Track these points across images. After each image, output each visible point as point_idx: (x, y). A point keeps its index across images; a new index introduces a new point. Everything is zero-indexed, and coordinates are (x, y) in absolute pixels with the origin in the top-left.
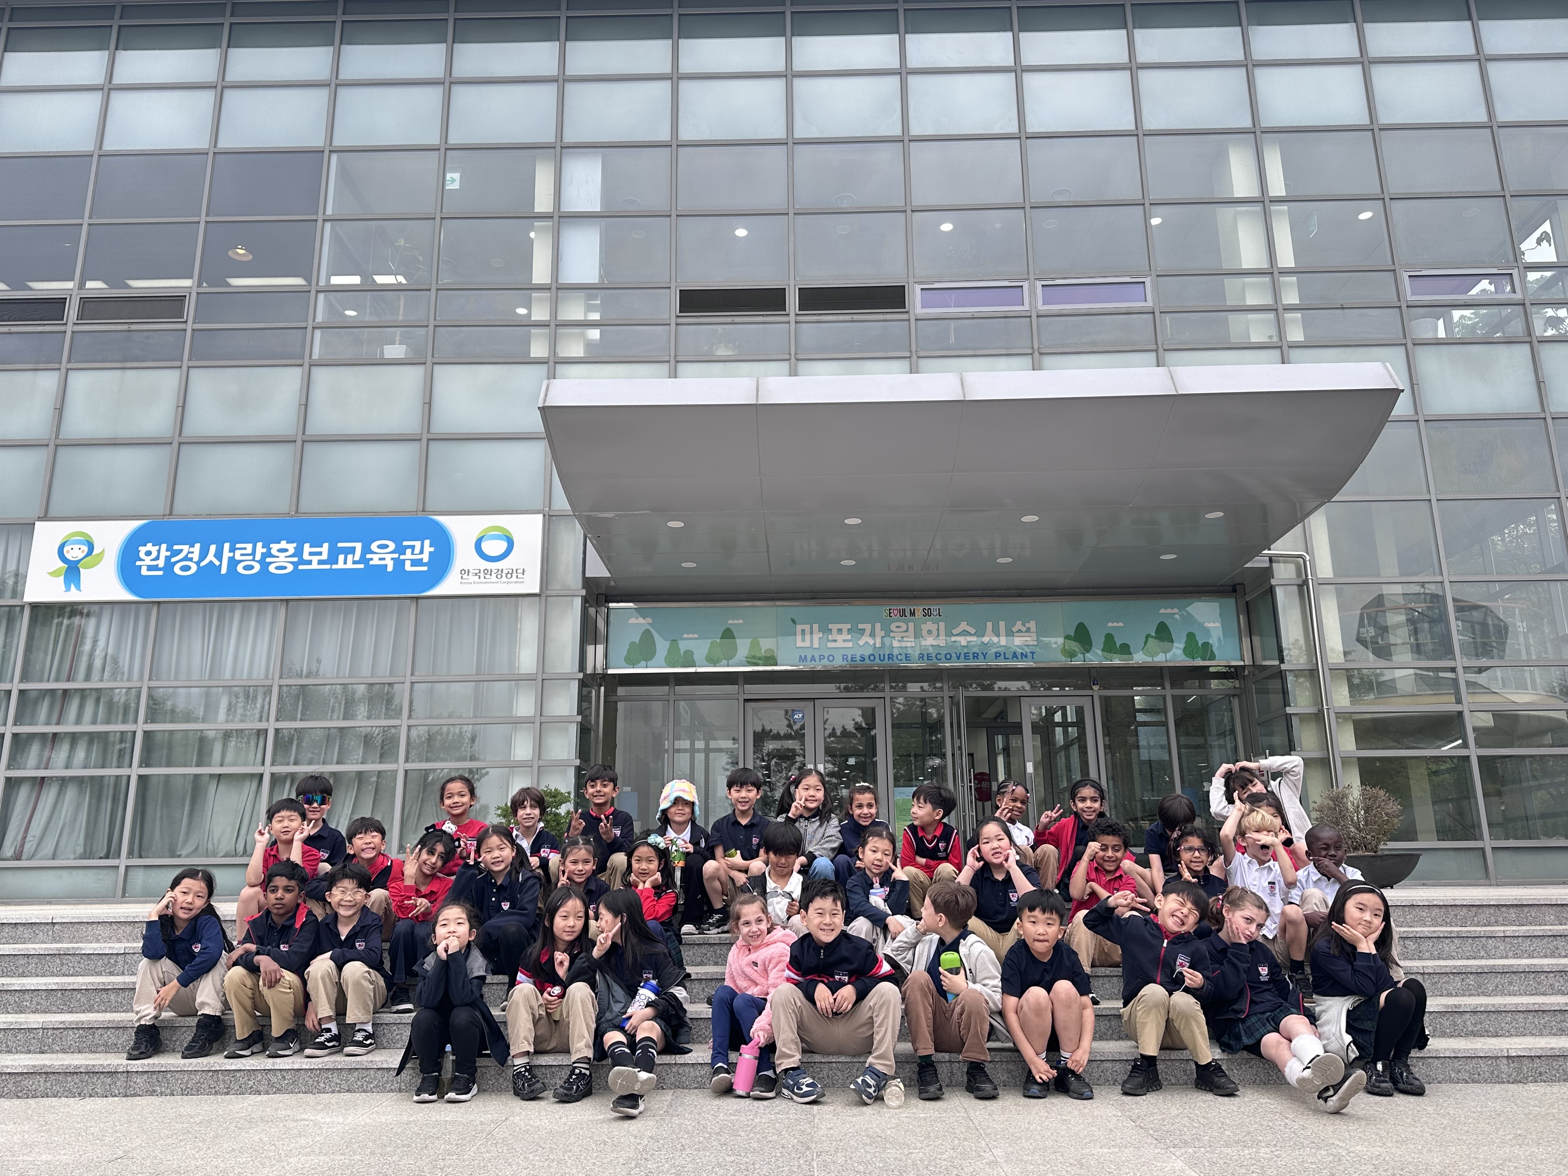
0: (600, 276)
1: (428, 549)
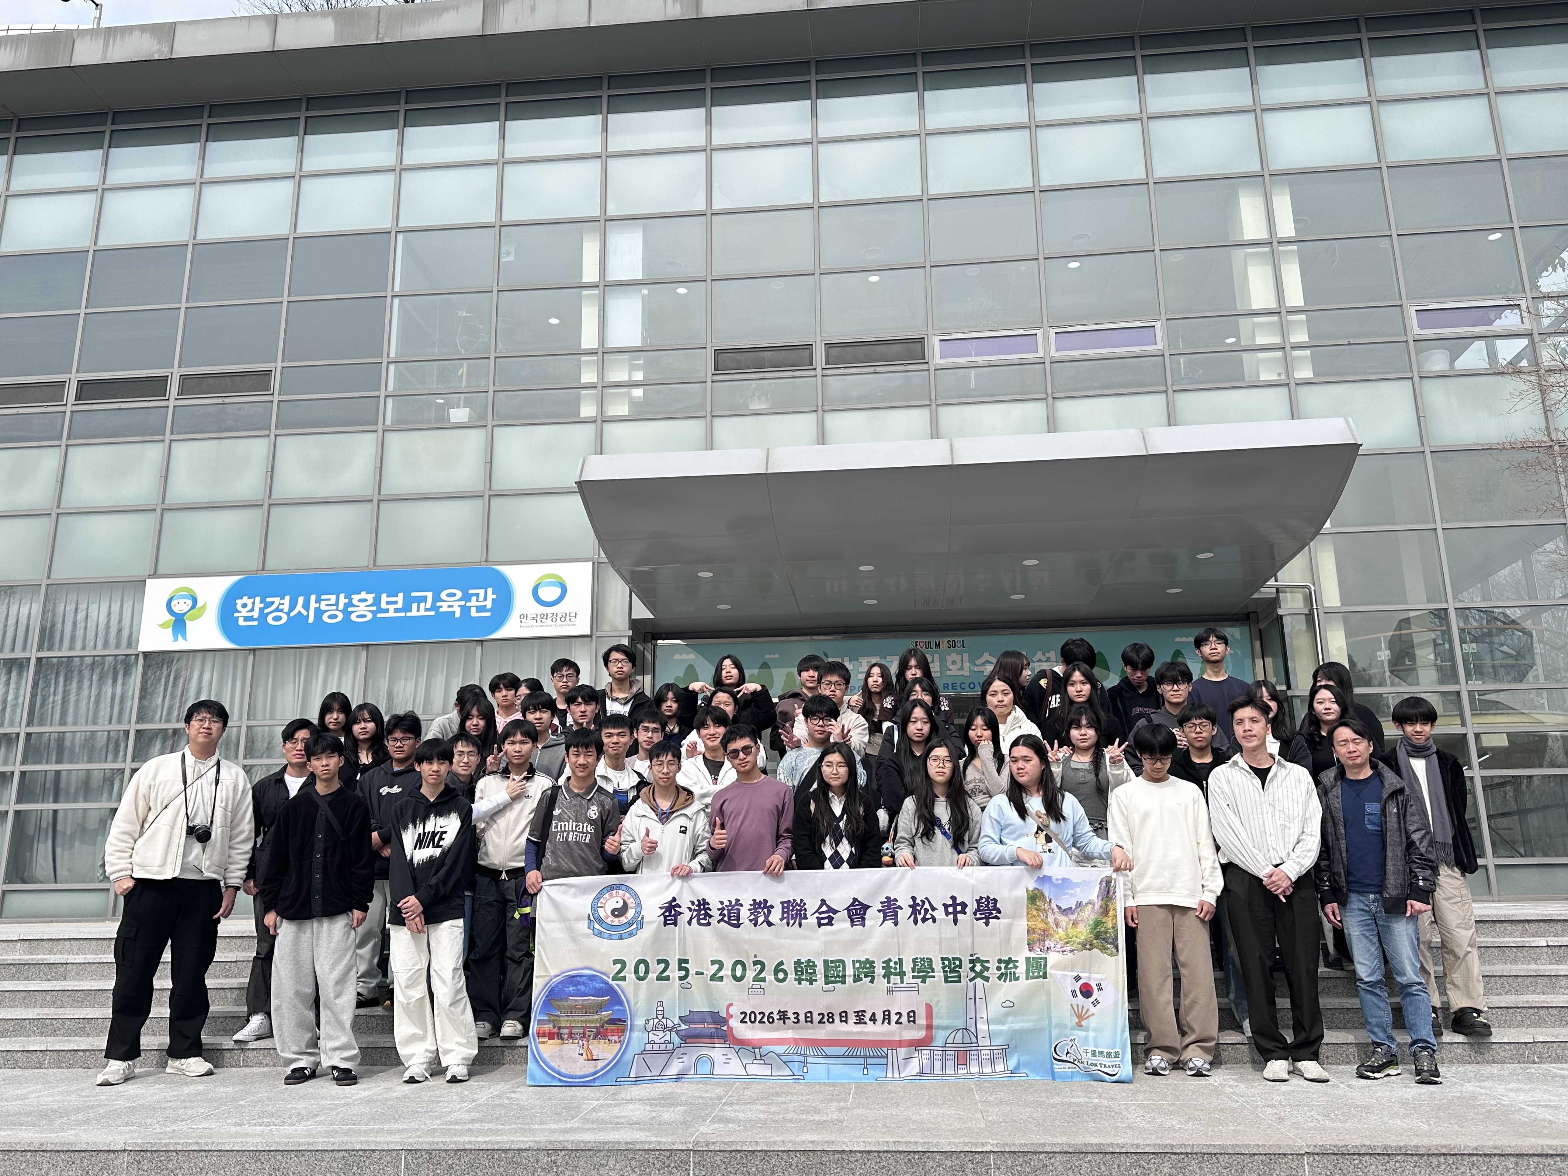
0: (643, 338)
1: (491, 596)
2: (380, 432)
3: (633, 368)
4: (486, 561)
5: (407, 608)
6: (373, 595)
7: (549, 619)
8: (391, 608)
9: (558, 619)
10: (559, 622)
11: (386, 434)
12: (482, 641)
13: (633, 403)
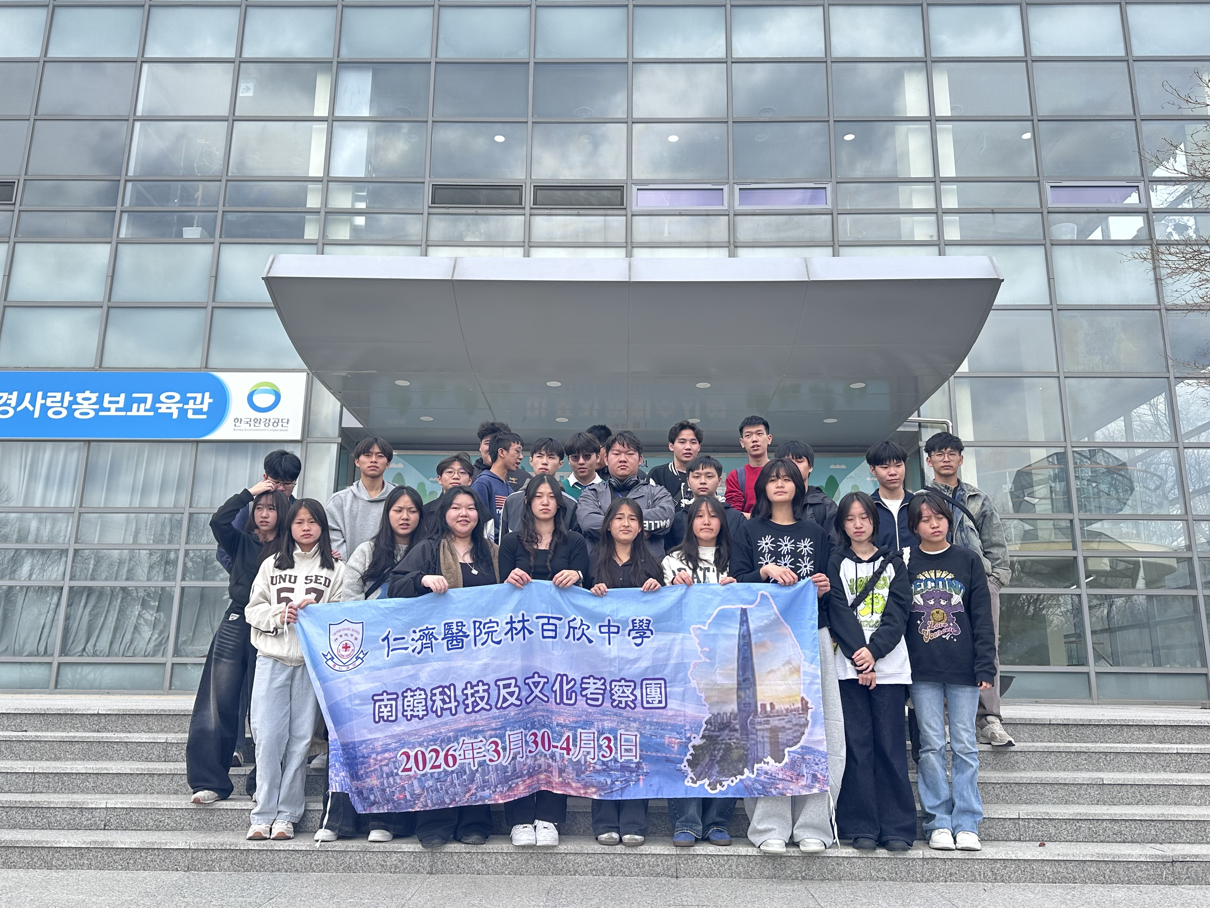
0: (367, 171)
1: (208, 400)
2: (114, 243)
3: (357, 199)
4: (206, 367)
5: (128, 407)
6: (97, 394)
7: (262, 424)
8: (113, 407)
9: (271, 424)
10: (271, 427)
11: (120, 246)
12: (198, 442)
13: (355, 229)
